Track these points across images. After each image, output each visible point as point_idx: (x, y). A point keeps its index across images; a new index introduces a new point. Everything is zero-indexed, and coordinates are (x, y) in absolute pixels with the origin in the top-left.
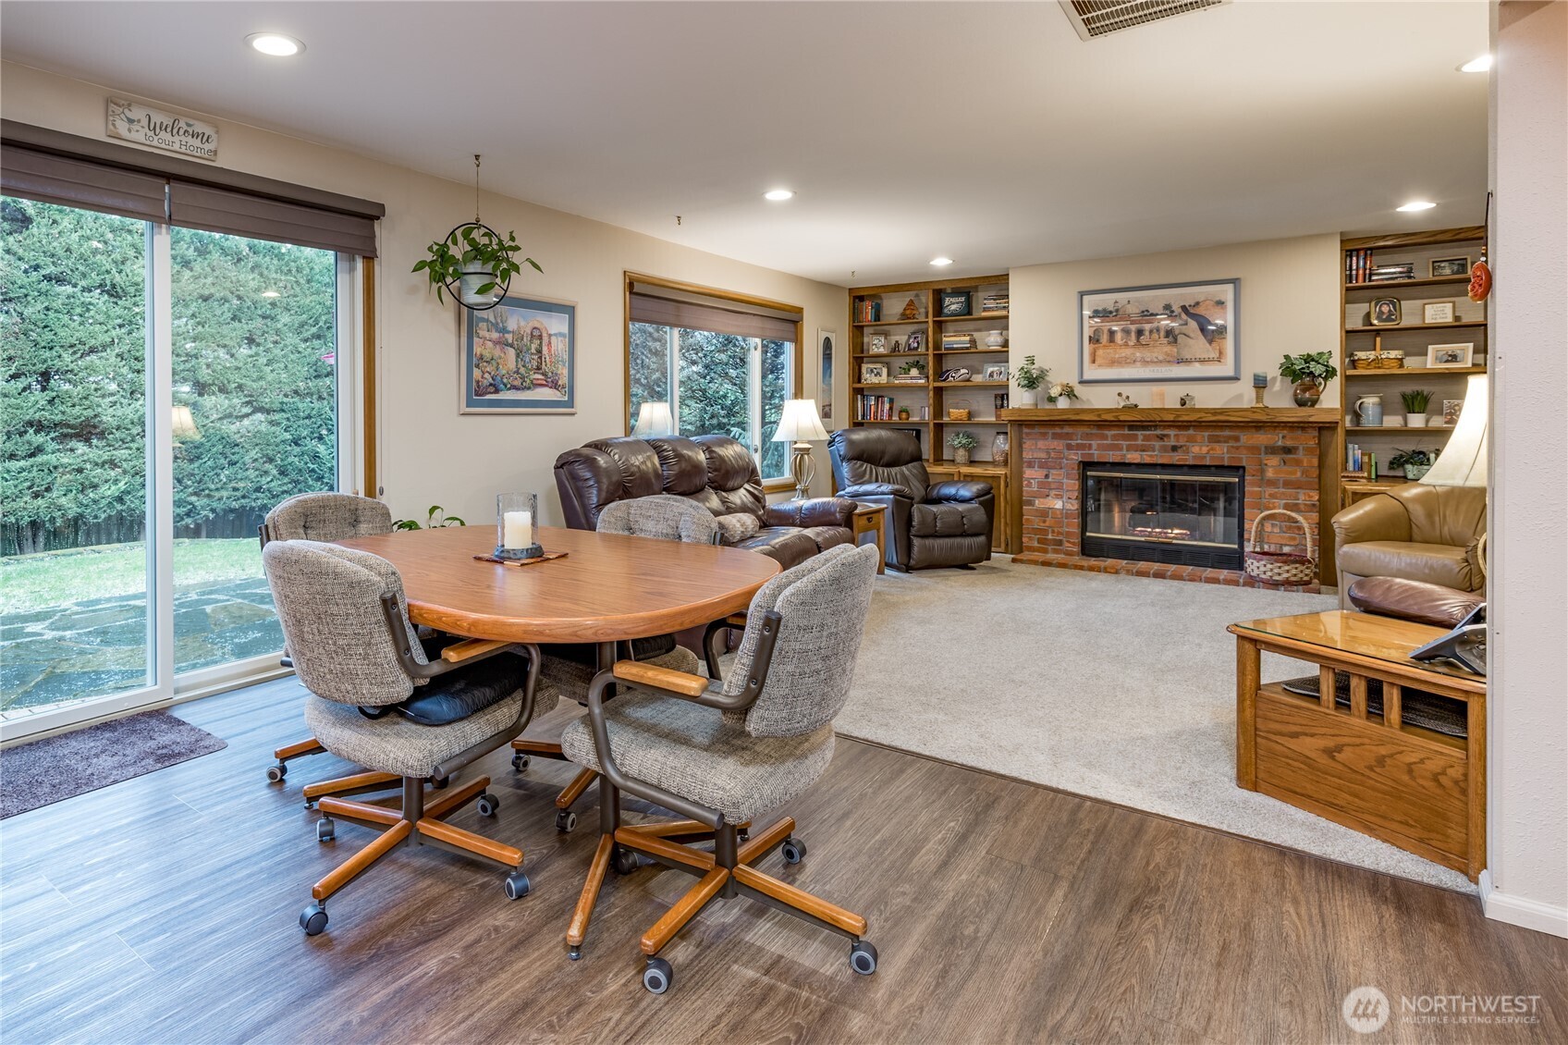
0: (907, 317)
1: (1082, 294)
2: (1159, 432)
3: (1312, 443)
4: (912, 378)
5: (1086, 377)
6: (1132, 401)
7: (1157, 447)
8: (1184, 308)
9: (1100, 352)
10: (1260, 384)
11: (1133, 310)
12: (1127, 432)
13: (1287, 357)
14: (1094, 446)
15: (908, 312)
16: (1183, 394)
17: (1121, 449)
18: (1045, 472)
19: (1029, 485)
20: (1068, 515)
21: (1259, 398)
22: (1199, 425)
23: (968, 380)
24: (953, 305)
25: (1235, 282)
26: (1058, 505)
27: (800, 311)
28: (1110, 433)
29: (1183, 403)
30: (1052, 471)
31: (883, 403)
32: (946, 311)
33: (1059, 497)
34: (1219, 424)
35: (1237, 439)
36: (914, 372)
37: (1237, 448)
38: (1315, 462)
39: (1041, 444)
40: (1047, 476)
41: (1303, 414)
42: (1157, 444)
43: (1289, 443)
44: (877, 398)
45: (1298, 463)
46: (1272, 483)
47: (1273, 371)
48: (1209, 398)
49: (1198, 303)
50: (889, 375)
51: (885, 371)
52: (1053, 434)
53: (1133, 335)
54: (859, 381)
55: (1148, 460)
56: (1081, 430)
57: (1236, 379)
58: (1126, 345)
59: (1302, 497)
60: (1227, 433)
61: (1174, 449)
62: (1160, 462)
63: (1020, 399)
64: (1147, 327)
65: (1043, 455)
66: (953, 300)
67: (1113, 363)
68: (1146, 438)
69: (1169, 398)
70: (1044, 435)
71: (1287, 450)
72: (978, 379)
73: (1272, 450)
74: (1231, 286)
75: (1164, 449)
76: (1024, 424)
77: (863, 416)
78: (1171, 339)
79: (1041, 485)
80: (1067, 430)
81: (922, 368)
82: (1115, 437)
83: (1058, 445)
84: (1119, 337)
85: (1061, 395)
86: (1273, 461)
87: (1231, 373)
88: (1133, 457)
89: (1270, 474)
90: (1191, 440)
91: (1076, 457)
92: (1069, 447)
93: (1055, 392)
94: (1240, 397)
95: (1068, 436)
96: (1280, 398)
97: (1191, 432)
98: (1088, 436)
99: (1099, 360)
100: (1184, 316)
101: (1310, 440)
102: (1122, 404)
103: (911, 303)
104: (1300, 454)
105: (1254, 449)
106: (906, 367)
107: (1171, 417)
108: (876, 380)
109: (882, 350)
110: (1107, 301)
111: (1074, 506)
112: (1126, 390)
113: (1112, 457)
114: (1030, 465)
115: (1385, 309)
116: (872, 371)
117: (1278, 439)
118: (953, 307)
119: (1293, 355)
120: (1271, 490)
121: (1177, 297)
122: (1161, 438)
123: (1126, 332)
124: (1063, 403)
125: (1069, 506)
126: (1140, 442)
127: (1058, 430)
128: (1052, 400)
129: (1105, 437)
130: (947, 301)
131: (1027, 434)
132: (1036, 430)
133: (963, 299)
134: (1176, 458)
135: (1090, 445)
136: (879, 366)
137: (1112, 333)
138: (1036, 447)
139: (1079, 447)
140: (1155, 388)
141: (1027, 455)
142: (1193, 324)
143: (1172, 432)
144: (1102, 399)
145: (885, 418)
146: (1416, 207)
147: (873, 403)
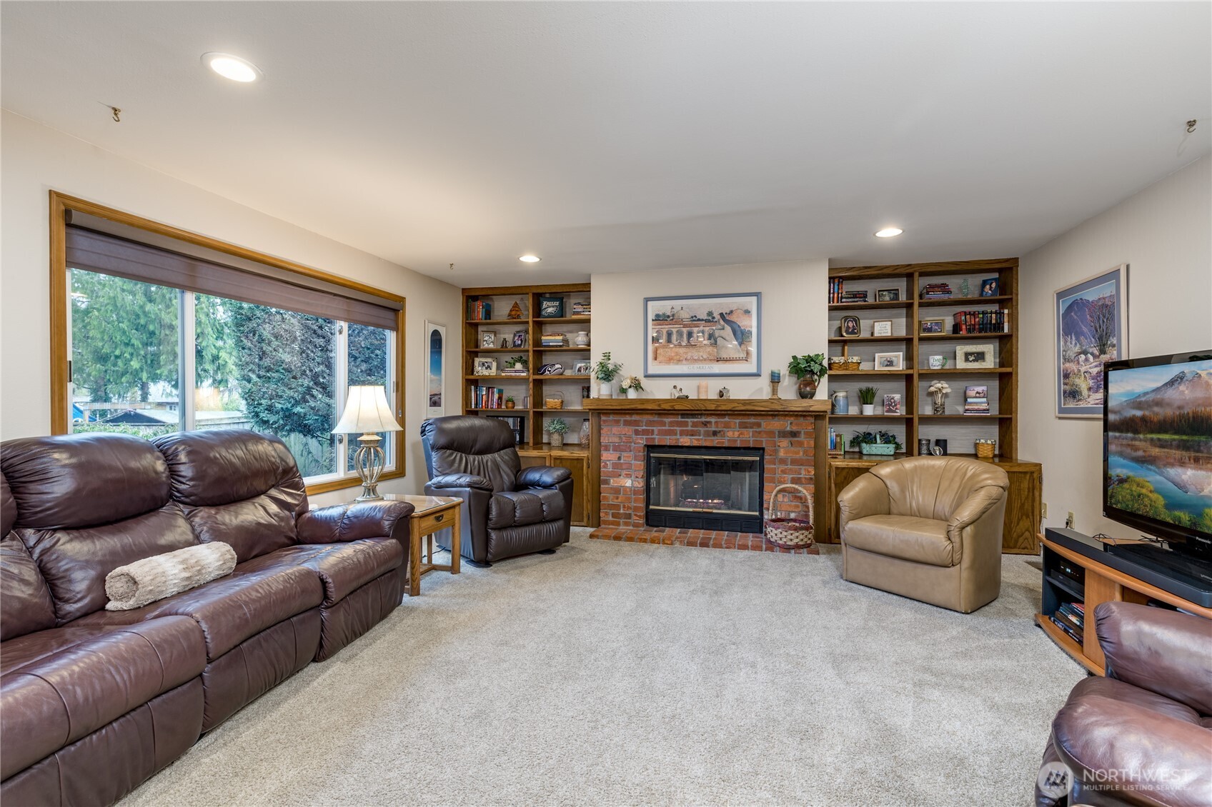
0: (514, 317)
1: (647, 300)
2: (703, 419)
3: (810, 428)
4: (516, 371)
5: (650, 372)
6: (685, 393)
7: (702, 432)
8: (721, 315)
9: (660, 351)
10: (775, 379)
11: (685, 315)
12: (680, 419)
13: (794, 358)
14: (656, 432)
15: (513, 313)
16: (721, 388)
17: (676, 435)
18: (617, 454)
19: (606, 466)
20: (636, 492)
21: (774, 391)
22: (733, 413)
23: (562, 374)
24: (549, 308)
25: (758, 295)
26: (628, 483)
27: (402, 300)
28: (667, 420)
29: (721, 394)
30: (624, 454)
31: (493, 393)
32: (543, 313)
33: (628, 476)
34: (747, 412)
35: (759, 425)
36: (519, 366)
37: (760, 432)
38: (812, 443)
39: (615, 430)
40: (619, 458)
41: (804, 404)
42: (702, 430)
43: (795, 429)
44: (488, 389)
45: (801, 444)
46: (783, 461)
47: (784, 370)
48: (741, 391)
49: (732, 312)
50: (498, 368)
51: (494, 365)
52: (625, 421)
53: (685, 336)
54: (472, 373)
55: (696, 443)
56: (646, 418)
57: (758, 375)
58: (680, 345)
59: (803, 472)
60: (752, 420)
61: (715, 433)
62: (704, 444)
63: (600, 390)
64: (695, 330)
65: (616, 440)
66: (549, 303)
67: (670, 360)
68: (694, 425)
69: (710, 390)
70: (617, 422)
71: (794, 434)
72: (568, 373)
73: (783, 434)
74: (754, 299)
75: (707, 434)
76: (602, 412)
77: (476, 404)
78: (712, 341)
79: (615, 466)
80: (635, 417)
81: (525, 363)
82: (671, 424)
83: (629, 430)
84: (674, 337)
85: (630, 387)
86: (784, 443)
87: (754, 370)
88: (685, 441)
89: (782, 454)
90: (727, 426)
91: (642, 441)
92: (637, 432)
93: (625, 384)
94: (761, 390)
95: (636, 423)
96: (788, 391)
97: (727, 419)
98: (650, 423)
99: (660, 358)
100: (722, 322)
101: (806, 426)
102: (677, 395)
103: (516, 305)
104: (802, 438)
105: (771, 434)
106: (512, 361)
107: (713, 407)
108: (486, 373)
109: (491, 346)
110: (665, 307)
111: (640, 484)
112: (680, 383)
113: (668, 440)
114: (607, 449)
115: (850, 324)
116: (483, 364)
117: (788, 425)
118: (550, 310)
119: (799, 356)
120: (783, 467)
121: (718, 305)
122: (705, 424)
123: (680, 334)
124: (632, 394)
125: (636, 484)
126: (690, 428)
127: (628, 418)
128: (624, 391)
129: (663, 424)
130: (545, 304)
131: (604, 421)
132: (611, 417)
133: (557, 303)
134: (715, 441)
135: (653, 430)
136: (489, 360)
137: (669, 335)
138: (613, 433)
139: (645, 432)
140: (696, 381)
141: (604, 440)
142: (728, 329)
143: (713, 420)
144: (660, 391)
145: (495, 406)
146: (889, 232)
147: (484, 393)
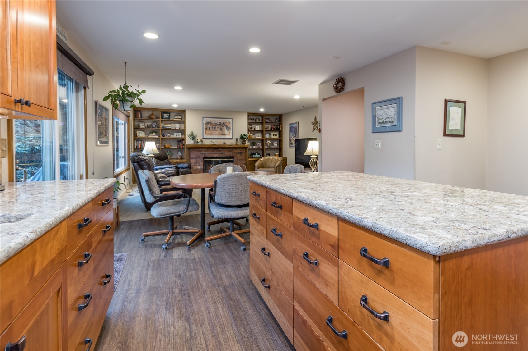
1: (203, 118)
2: (219, 150)
3: (245, 151)
4: (154, 136)
5: (204, 137)
6: (214, 143)
8: (223, 123)
9: (207, 132)
10: (237, 139)
11: (214, 122)
12: (213, 150)
13: (241, 135)
14: (207, 153)
15: (152, 116)
16: (224, 142)
17: (212, 154)
18: (195, 160)
19: (192, 163)
20: (201, 170)
21: (237, 142)
22: (227, 148)
23: (169, 137)
25: (232, 119)
26: (199, 168)
27: (129, 113)
28: (210, 150)
29: (224, 143)
30: (198, 160)
32: (164, 117)
33: (199, 166)
34: (231, 148)
35: (233, 151)
36: (154, 134)
37: (233, 153)
38: (245, 155)
39: (195, 153)
40: (196, 161)
41: (243, 146)
42: (219, 152)
43: (241, 152)
45: (242, 155)
46: (238, 160)
47: (239, 138)
48: (228, 143)
49: (226, 123)
50: (145, 134)
52: (198, 151)
53: (214, 128)
54: (136, 136)
55: (218, 156)
56: (204, 150)
57: (232, 139)
58: (212, 130)
59: (243, 162)
60: (231, 150)
61: (222, 153)
62: (220, 156)
63: (189, 142)
64: (216, 126)
65: (196, 156)
66: (166, 115)
67: (210, 134)
68: (217, 151)
69: (219, 142)
70: (195, 151)
71: (241, 153)
72: (172, 136)
73: (239, 153)
74: (231, 120)
75: (220, 153)
76: (190, 148)
77: (137, 147)
78: (221, 130)
79: (195, 163)
80: (201, 150)
81: (156, 132)
82: (211, 151)
83: (199, 153)
84: (211, 128)
85: (200, 141)
86: (239, 155)
87: (231, 137)
88: (215, 156)
89: (238, 158)
90: (225, 151)
91: (203, 156)
92: (201, 154)
93: (199, 140)
94: (233, 142)
95: (201, 151)
96: (239, 143)
97: (225, 150)
98: (205, 151)
99: (207, 134)
100: (223, 125)
101: (243, 151)
102: (213, 144)
103: (153, 114)
104: (243, 154)
105: (236, 153)
106: (152, 132)
107: (223, 147)
108: (141, 136)
109: (143, 127)
110: (209, 120)
111: (202, 167)
112: (213, 140)
113: (210, 156)
114: (192, 158)
115: (251, 126)
116: (140, 133)
117: (239, 151)
118: (166, 117)
119: (242, 135)
120: (239, 161)
121: (222, 121)
122: (220, 151)
123: (212, 127)
124: (200, 144)
125: (201, 168)
126: (216, 152)
127: (199, 150)
128: (198, 142)
129: (209, 151)
130: (165, 115)
131: (192, 151)
132: (194, 150)
133: (168, 115)
134: (222, 155)
135: (206, 153)
136: (142, 131)
137: (210, 128)
138: (194, 154)
139: (204, 154)
140: (219, 140)
141: (191, 156)
142: (225, 127)
143: (222, 150)
144: (207, 142)
145: (140, 147)
146: (262, 110)
147: (140, 142)
